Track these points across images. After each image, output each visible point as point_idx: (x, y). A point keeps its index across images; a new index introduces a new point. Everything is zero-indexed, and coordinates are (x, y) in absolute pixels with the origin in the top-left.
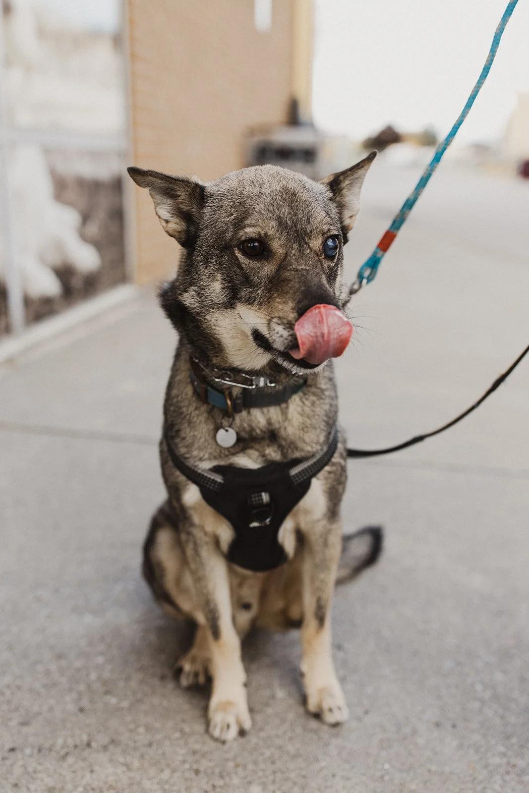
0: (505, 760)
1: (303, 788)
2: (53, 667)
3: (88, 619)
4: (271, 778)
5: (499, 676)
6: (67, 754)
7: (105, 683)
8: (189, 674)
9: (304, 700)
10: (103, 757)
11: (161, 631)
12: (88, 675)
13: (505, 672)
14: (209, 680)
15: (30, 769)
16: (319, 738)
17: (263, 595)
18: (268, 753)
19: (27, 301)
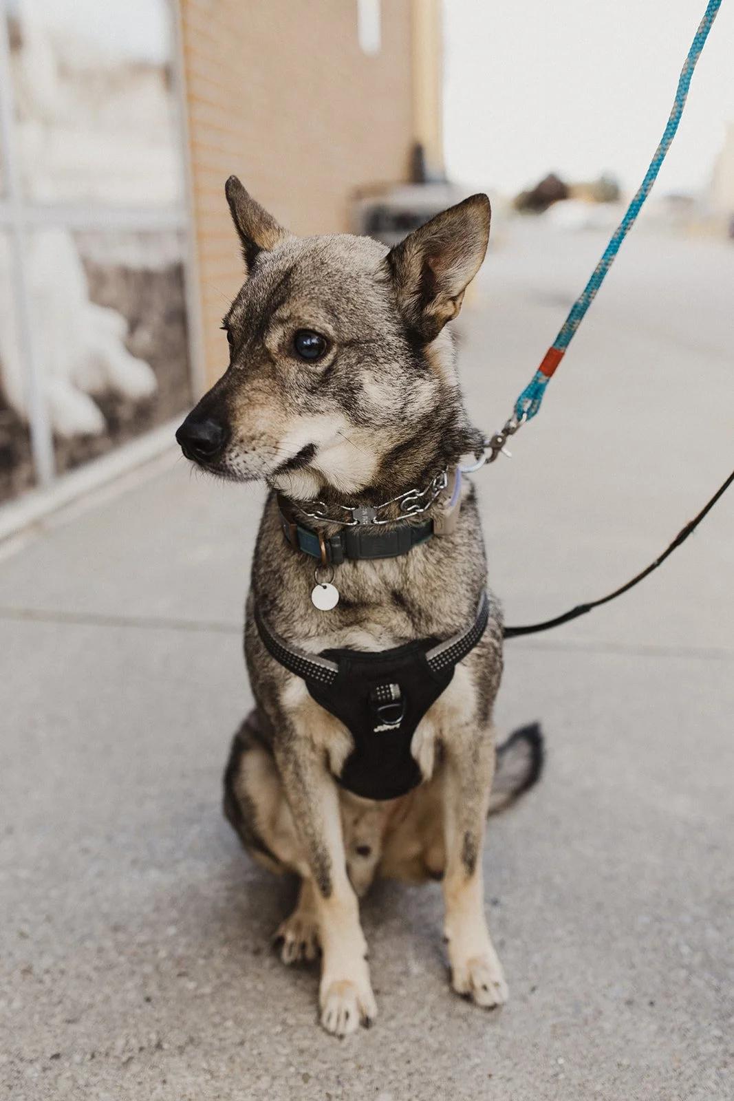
0: (721, 1047)
1: (449, 1094)
2: (108, 944)
3: (153, 874)
4: (406, 1082)
5: (712, 934)
6: (130, 1059)
7: (179, 961)
8: (292, 945)
9: (449, 975)
10: (178, 1063)
11: (253, 889)
12: (156, 952)
13: (719, 929)
14: (319, 953)
15: (81, 1082)
16: (469, 1026)
17: (388, 836)
18: (401, 1049)
19: (57, 441)
